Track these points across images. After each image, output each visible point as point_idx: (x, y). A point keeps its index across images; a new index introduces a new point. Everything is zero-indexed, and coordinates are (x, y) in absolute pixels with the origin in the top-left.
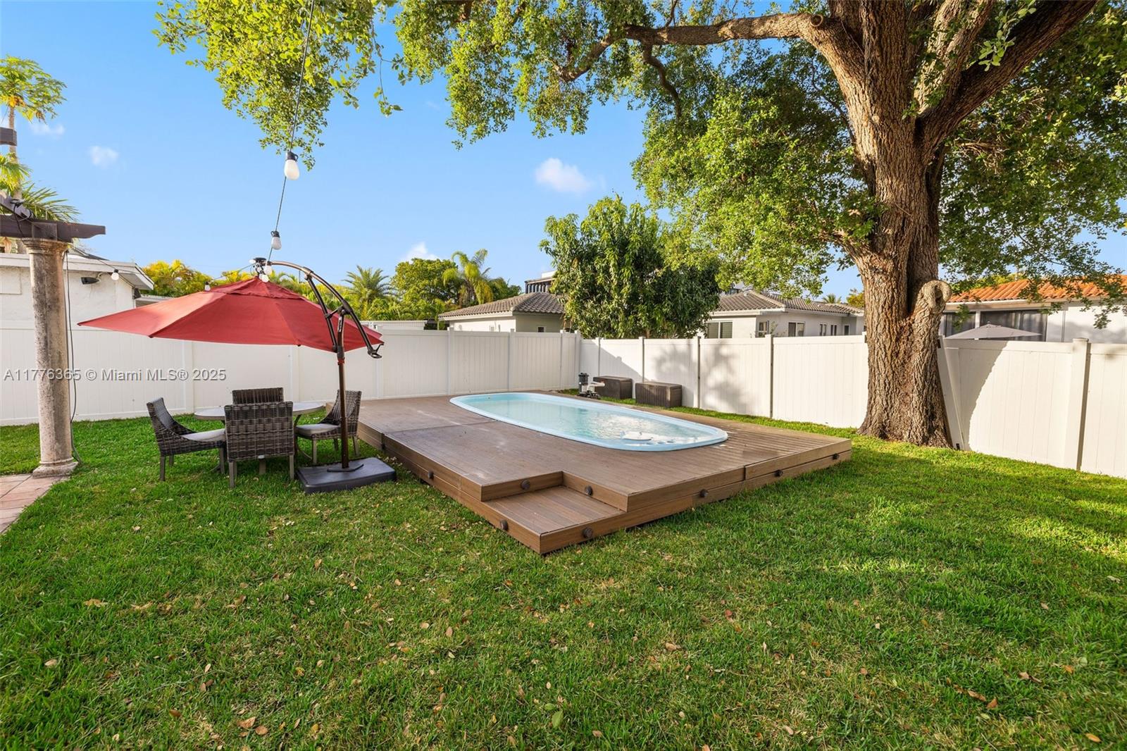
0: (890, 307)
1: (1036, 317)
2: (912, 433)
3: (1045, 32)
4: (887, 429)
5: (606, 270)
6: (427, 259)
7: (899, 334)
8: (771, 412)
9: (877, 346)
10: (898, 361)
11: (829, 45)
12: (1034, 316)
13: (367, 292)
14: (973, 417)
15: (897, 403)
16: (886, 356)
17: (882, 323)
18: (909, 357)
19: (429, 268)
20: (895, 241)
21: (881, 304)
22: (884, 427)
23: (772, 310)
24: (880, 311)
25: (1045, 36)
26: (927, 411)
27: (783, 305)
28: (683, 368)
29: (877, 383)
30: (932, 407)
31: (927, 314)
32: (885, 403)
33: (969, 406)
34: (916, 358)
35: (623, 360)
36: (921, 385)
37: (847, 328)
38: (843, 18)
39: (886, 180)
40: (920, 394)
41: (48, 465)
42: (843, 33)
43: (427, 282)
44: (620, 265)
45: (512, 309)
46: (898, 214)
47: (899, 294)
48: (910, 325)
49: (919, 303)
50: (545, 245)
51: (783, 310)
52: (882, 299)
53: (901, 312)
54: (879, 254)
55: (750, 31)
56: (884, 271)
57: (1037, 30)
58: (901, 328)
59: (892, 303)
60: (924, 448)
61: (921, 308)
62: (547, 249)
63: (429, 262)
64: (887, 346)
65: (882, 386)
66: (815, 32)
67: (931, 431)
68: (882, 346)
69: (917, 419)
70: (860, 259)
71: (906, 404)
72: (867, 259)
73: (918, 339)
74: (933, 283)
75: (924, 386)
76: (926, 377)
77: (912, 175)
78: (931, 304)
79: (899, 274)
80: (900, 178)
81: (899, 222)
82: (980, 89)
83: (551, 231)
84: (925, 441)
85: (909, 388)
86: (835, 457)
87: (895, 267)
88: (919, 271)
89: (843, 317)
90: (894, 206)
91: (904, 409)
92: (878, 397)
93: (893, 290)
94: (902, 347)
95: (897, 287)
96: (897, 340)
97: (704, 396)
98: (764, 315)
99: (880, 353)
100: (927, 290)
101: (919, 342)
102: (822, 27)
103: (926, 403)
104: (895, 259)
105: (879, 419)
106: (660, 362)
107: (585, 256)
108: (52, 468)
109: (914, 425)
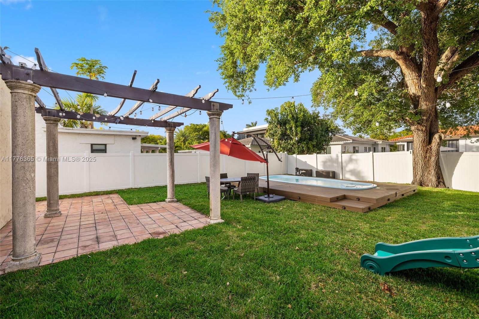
0: (424, 142)
1: (455, 142)
2: (432, 184)
3: (476, 62)
4: (422, 183)
5: (291, 128)
6: (196, 124)
7: (427, 151)
8: (374, 179)
9: (418, 155)
10: (426, 160)
11: (401, 60)
12: (453, 142)
13: (182, 139)
14: (453, 178)
15: (426, 174)
16: (422, 158)
17: (421, 147)
18: (430, 158)
19: (198, 127)
20: (426, 121)
21: (421, 141)
22: (421, 182)
23: (346, 142)
24: (420, 143)
25: (476, 63)
26: (437, 176)
27: (351, 140)
28: (335, 165)
29: (418, 167)
30: (439, 175)
31: (437, 144)
32: (422, 174)
33: (451, 174)
34: (433, 159)
35: (307, 163)
36: (435, 167)
37: (375, 148)
38: (405, 52)
39: (425, 103)
40: (435, 170)
41: (171, 199)
42: (406, 56)
43: (197, 133)
44: (296, 127)
45: (250, 144)
46: (428, 113)
47: (427, 137)
48: (431, 148)
49: (434, 140)
50: (266, 119)
51: (351, 142)
52: (421, 139)
53: (427, 143)
54: (420, 125)
55: (372, 55)
56: (422, 130)
57: (474, 62)
58: (428, 149)
59: (424, 141)
60: (437, 188)
61: (435, 142)
62: (267, 121)
63: (197, 125)
64: (423, 155)
65: (421, 168)
66: (396, 56)
67: (439, 183)
68: (421, 155)
69: (434, 179)
70: (413, 127)
71: (429, 174)
72: (416, 127)
73: (434, 152)
74: (438, 134)
75: (436, 168)
76: (436, 165)
77: (433, 101)
78: (438, 141)
79: (427, 131)
80: (429, 102)
81: (428, 115)
82: (456, 77)
83: (269, 114)
84: (437, 186)
85: (431, 169)
86: (414, 191)
87: (426, 129)
88: (433, 130)
89: (373, 144)
90: (427, 110)
91: (429, 176)
92: (419, 172)
93: (425, 136)
94: (428, 155)
95: (426, 135)
96: (426, 153)
97: (345, 174)
98: (345, 144)
99: (420, 157)
100: (436, 136)
101: (434, 153)
102: (399, 55)
103: (437, 173)
104: (426, 127)
105: (420, 179)
106: (324, 163)
107: (283, 123)
108: (172, 200)
109: (433, 181)
